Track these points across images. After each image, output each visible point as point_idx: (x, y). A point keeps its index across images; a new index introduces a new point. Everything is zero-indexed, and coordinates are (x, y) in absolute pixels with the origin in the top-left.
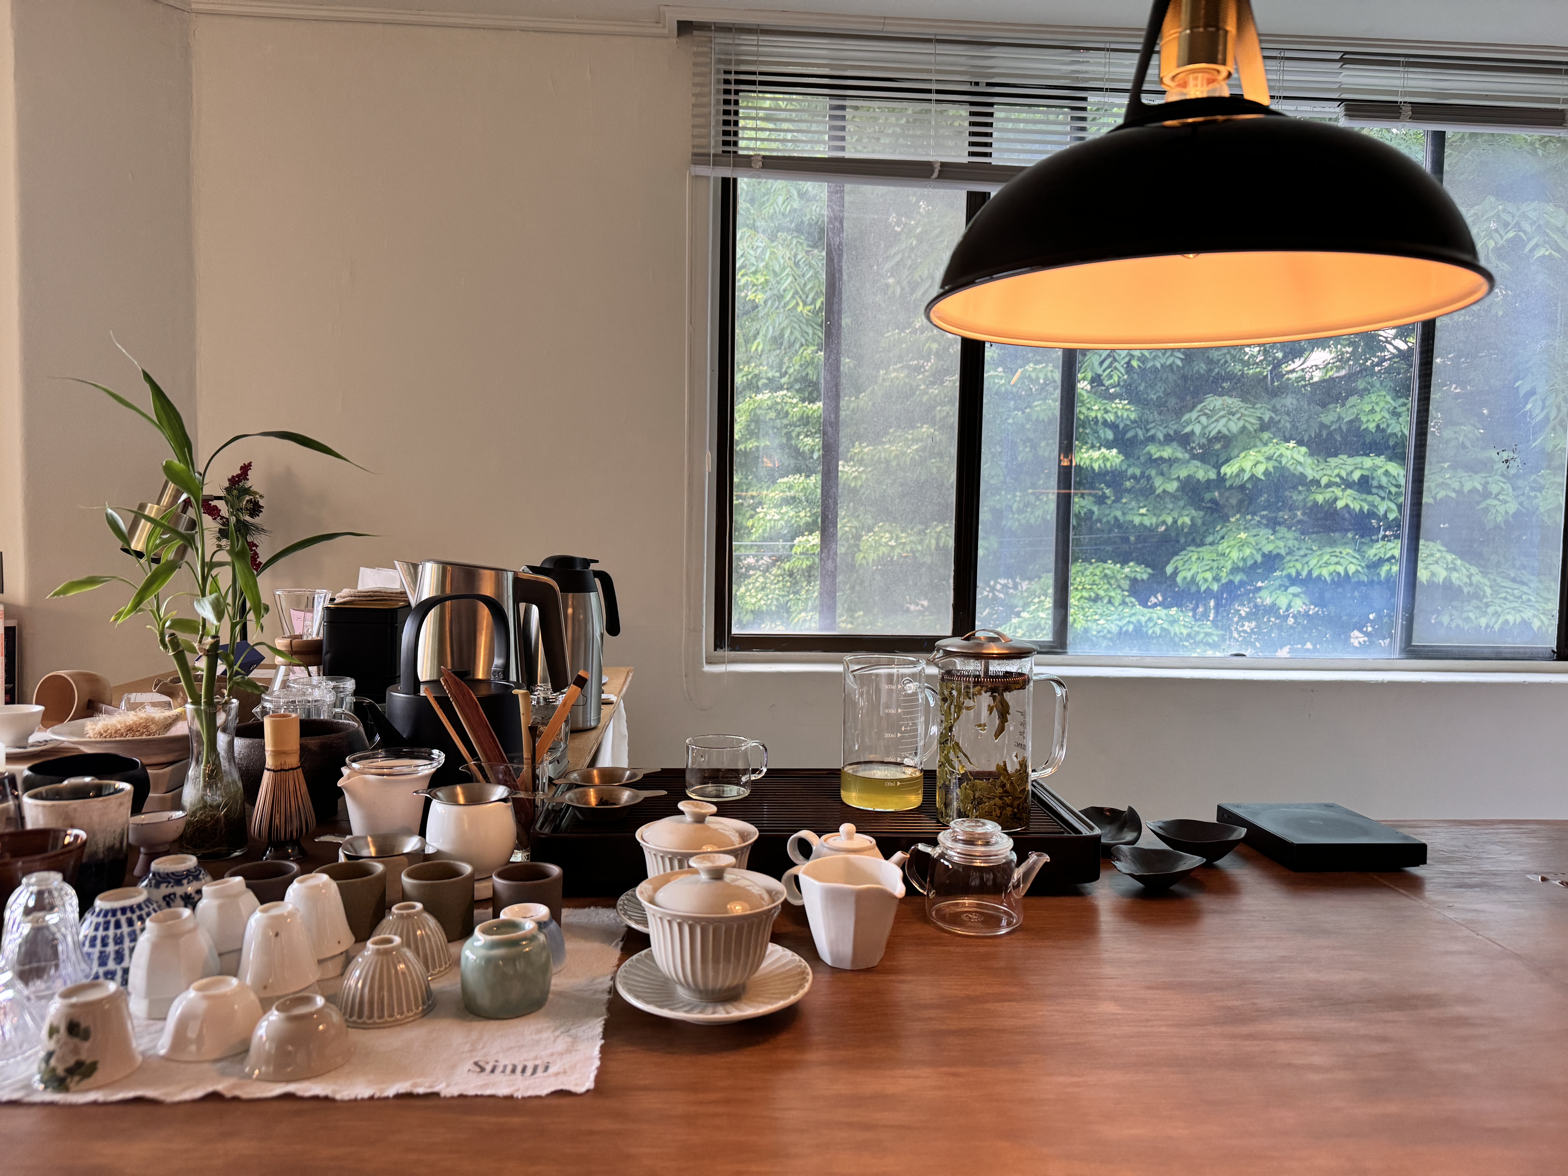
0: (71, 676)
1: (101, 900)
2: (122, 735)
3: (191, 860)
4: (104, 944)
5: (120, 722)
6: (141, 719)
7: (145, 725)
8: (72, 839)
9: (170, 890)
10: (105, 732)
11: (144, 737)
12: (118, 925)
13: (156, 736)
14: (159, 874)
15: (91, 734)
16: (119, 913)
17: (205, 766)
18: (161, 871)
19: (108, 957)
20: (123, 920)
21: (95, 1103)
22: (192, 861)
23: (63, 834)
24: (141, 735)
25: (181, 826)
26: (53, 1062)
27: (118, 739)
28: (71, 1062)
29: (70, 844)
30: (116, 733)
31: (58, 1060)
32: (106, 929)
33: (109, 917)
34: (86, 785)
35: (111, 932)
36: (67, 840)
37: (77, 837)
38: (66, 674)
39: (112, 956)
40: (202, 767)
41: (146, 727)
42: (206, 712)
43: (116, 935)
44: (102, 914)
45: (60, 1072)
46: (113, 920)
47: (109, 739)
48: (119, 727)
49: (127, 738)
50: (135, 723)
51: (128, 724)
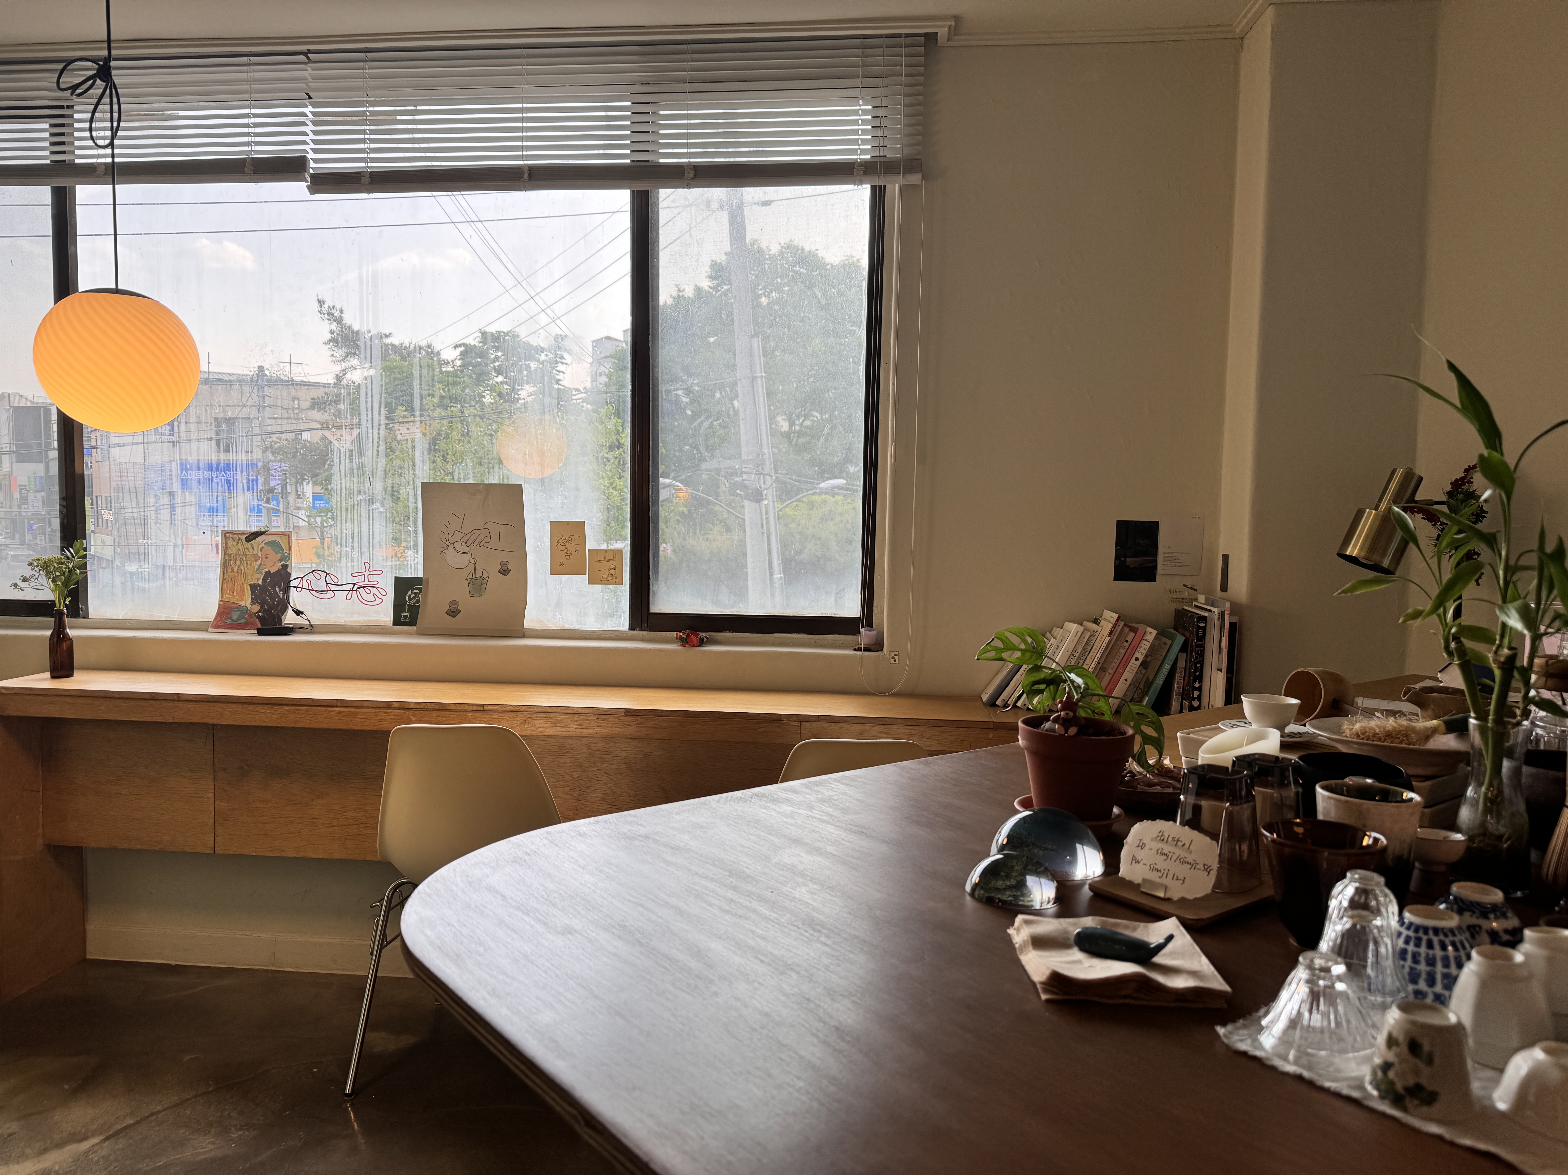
0: (1316, 672)
1: (1410, 912)
2: (1380, 740)
3: (1496, 894)
4: (1416, 960)
5: (1378, 726)
6: (1401, 726)
7: (1405, 734)
8: (1371, 842)
9: (1474, 921)
10: (1363, 733)
11: (1403, 745)
12: (1430, 945)
13: (1417, 747)
14: (1461, 900)
15: (1348, 733)
16: (1431, 933)
17: (1488, 789)
18: (1463, 897)
19: (1419, 975)
20: (1436, 940)
21: (1440, 1138)
22: (1497, 896)
23: (1361, 833)
24: (1401, 743)
25: (1461, 850)
26: (1391, 1074)
27: (1375, 743)
28: (1411, 1081)
29: (1368, 846)
30: (1374, 736)
31: (1397, 1074)
32: (1418, 945)
33: (1421, 934)
34: (1369, 786)
35: (1423, 950)
36: (1366, 841)
37: (1376, 840)
38: (1314, 671)
39: (1424, 976)
40: (1483, 789)
41: (1406, 735)
42: (1492, 730)
43: (1428, 954)
44: (1413, 928)
45: (1399, 1087)
46: (1425, 938)
47: (1365, 741)
48: (1377, 731)
49: (1385, 744)
50: (1394, 728)
51: (1387, 729)
